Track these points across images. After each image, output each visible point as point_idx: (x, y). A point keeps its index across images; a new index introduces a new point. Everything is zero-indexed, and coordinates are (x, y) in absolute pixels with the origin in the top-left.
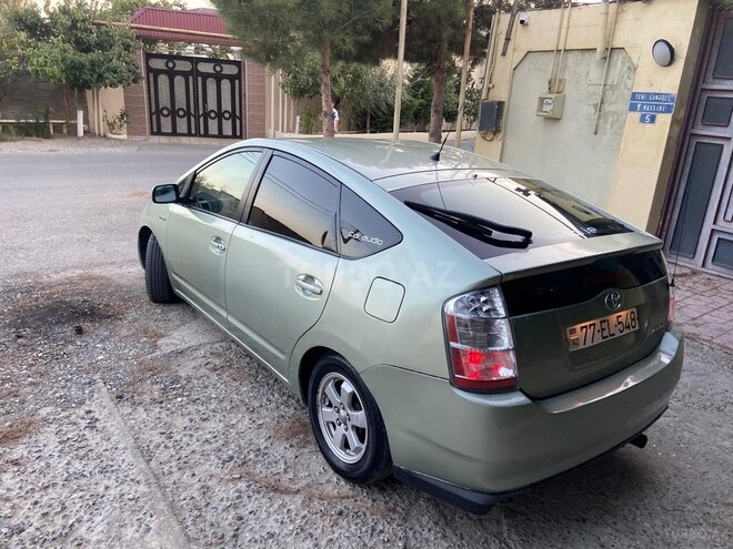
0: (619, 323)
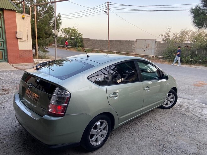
0: (34, 96)
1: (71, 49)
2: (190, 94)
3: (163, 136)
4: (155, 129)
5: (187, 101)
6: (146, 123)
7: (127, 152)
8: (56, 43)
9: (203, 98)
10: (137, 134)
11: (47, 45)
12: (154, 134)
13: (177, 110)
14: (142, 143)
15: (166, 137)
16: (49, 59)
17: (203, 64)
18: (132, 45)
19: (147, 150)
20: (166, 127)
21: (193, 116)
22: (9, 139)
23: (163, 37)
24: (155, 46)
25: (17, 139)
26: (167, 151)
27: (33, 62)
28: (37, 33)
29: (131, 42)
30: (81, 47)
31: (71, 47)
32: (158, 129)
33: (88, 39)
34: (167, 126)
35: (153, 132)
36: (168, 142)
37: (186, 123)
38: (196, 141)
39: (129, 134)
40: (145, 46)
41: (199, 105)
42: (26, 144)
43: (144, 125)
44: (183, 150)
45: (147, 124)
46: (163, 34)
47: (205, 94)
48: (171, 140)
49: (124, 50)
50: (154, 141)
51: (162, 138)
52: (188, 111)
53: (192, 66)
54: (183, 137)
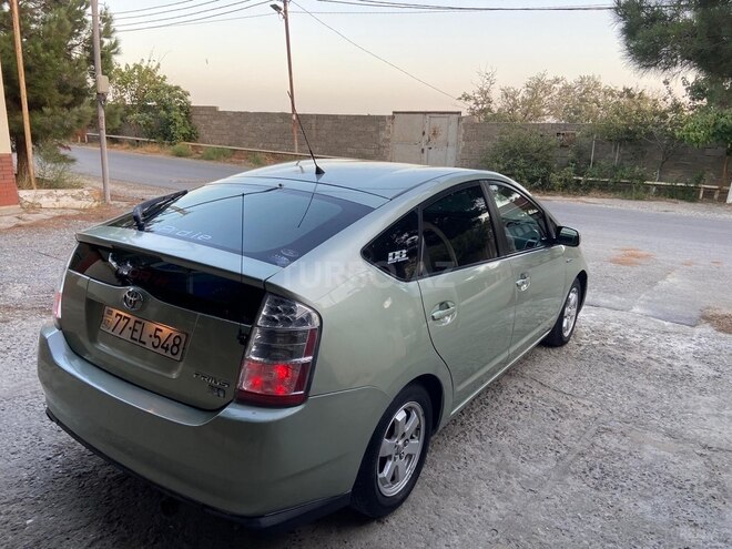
0: (156, 336)
1: (149, 148)
2: (613, 292)
3: (587, 436)
4: (552, 416)
5: (610, 314)
6: (517, 398)
7: (498, 506)
8: (103, 124)
9: (658, 302)
10: (505, 441)
11: (68, 133)
12: (558, 435)
13: (593, 345)
14: (533, 469)
15: (598, 441)
16: (78, 187)
17: (613, 191)
18: (377, 131)
19: (559, 489)
20: (584, 406)
21: (648, 361)
22: (40, 512)
23: (471, 103)
24: (458, 133)
25: (75, 507)
26: (622, 486)
27: (18, 201)
28: (27, 85)
29: (377, 121)
30: (184, 139)
31: (148, 142)
32: (563, 414)
33: (212, 111)
34: (587, 403)
35: (550, 427)
36: (612, 454)
37: (639, 387)
38: (694, 441)
39: (477, 442)
40: (424, 133)
41: (651, 325)
42: (120, 523)
43: (512, 406)
44: (668, 477)
45: (523, 400)
46: (471, 94)
47: (655, 288)
48: (619, 449)
49: (349, 150)
50: (570, 458)
51: (587, 444)
52: (629, 348)
53: (583, 199)
54: (649, 434)
